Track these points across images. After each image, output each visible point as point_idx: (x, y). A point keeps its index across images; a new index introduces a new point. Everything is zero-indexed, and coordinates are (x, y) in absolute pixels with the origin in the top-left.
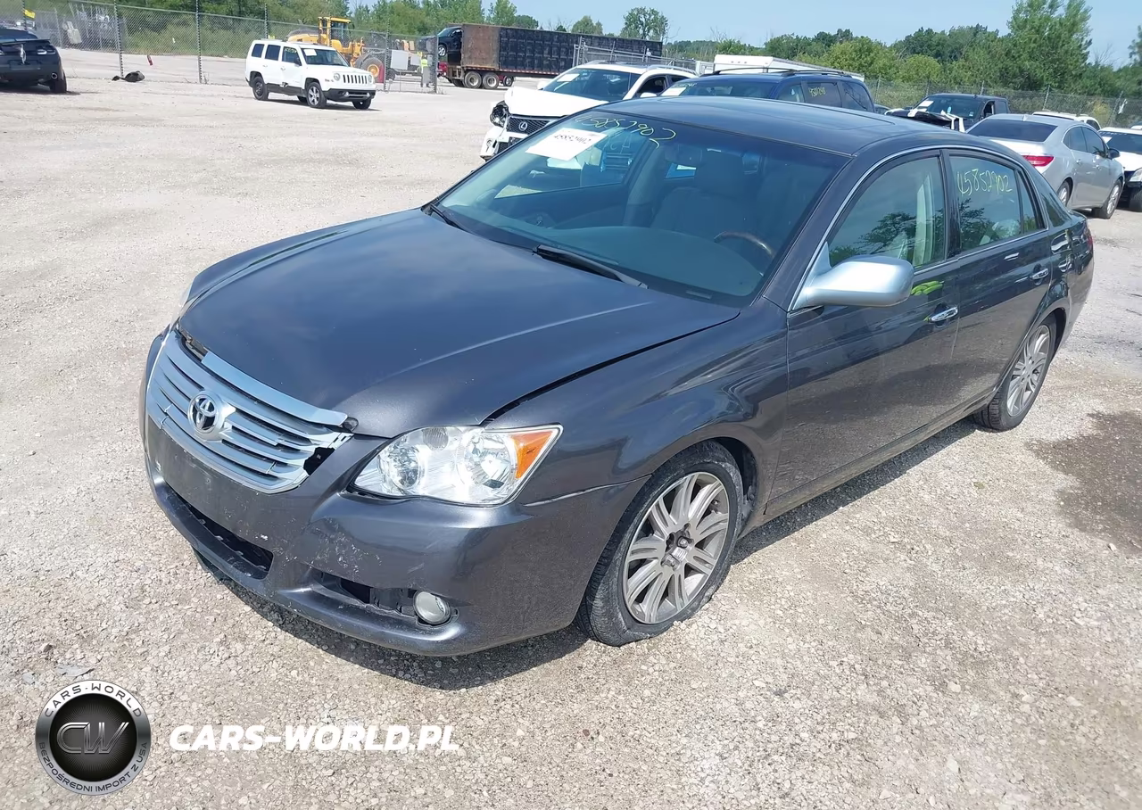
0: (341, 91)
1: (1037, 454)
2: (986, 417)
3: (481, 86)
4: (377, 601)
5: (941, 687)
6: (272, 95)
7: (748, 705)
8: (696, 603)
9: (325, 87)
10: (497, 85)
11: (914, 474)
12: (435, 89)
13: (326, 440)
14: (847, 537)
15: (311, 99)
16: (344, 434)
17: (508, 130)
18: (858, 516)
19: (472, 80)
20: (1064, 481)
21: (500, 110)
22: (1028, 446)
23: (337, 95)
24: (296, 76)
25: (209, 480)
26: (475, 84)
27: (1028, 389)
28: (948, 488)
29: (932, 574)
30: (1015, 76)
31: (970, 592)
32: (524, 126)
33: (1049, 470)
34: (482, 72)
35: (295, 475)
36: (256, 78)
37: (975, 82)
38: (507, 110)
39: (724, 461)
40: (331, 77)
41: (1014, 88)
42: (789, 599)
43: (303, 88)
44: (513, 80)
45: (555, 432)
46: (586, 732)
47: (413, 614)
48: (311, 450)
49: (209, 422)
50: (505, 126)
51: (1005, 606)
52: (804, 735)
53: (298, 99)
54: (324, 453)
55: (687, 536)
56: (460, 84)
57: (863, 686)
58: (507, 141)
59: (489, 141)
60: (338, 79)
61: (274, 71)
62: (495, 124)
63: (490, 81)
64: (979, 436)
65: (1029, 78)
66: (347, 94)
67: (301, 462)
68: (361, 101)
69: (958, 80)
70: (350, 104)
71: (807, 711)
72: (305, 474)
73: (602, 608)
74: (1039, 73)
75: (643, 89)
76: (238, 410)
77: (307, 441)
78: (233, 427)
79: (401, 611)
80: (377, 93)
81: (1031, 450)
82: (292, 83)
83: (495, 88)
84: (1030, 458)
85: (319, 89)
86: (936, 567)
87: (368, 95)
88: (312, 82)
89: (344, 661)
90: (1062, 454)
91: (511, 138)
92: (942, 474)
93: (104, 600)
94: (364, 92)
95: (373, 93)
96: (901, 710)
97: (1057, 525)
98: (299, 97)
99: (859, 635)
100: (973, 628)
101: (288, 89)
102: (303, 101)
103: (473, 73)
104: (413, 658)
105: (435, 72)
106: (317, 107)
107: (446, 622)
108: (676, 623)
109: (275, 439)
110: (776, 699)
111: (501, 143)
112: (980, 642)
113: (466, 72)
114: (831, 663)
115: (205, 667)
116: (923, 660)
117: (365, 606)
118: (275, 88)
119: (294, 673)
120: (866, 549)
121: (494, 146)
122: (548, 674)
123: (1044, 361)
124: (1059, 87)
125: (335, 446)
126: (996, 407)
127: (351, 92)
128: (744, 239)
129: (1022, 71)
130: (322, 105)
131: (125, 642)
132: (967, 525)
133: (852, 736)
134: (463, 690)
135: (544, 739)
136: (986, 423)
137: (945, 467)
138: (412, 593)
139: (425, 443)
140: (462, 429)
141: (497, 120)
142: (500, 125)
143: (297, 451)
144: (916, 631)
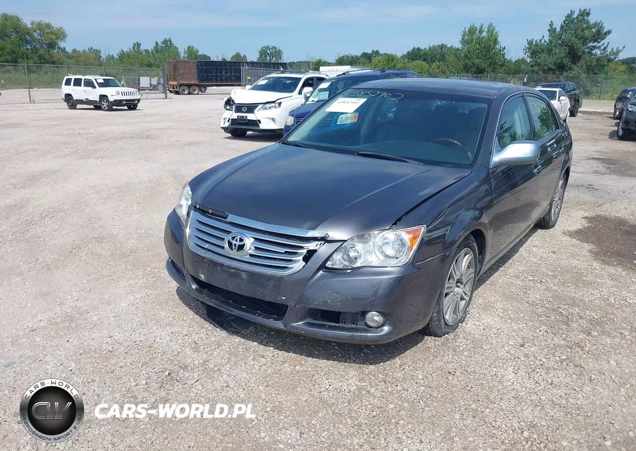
0: (121, 101)
1: (570, 236)
2: (542, 223)
3: (189, 93)
4: (344, 321)
5: (589, 334)
6: (79, 106)
7: (512, 352)
8: (464, 315)
9: (111, 99)
10: (198, 92)
11: (522, 250)
12: (166, 96)
13: (312, 246)
14: (510, 280)
15: (103, 107)
16: (320, 242)
17: (235, 112)
18: (509, 271)
19: (184, 91)
20: (587, 246)
21: (229, 102)
22: (564, 233)
23: (118, 103)
24: (94, 94)
25: (244, 275)
26: (186, 92)
27: (557, 208)
28: (541, 255)
29: (556, 291)
30: (471, 67)
31: (577, 295)
32: (245, 109)
33: (580, 243)
34: (189, 86)
35: (298, 264)
36: (68, 97)
37: (452, 71)
38: (233, 101)
39: (473, 242)
40: (114, 94)
41: (472, 74)
42: (501, 308)
43: (98, 100)
44: (206, 89)
45: (423, 229)
46: (449, 373)
47: (364, 324)
48: (305, 251)
49: (241, 247)
50: (234, 110)
51: (595, 299)
52: (544, 360)
53: (93, 107)
54: (311, 253)
55: (461, 281)
56: (177, 93)
57: (556, 338)
58: (236, 118)
59: (225, 119)
60: (118, 94)
61: (80, 93)
62: (227, 109)
63: (194, 90)
64: (540, 232)
65: (478, 68)
66: (125, 102)
67: (301, 258)
68: (132, 105)
69: (444, 71)
70: (126, 107)
71: (538, 351)
72: (304, 263)
73: (436, 317)
74: (483, 65)
75: (304, 85)
76: (256, 239)
77: (302, 248)
78: (255, 247)
79: (357, 324)
80: (141, 101)
81: (566, 235)
82: (91, 98)
83: (197, 94)
84: (569, 239)
85: (108, 101)
86: (556, 288)
87: (136, 102)
88: (103, 97)
89: (318, 360)
90: (581, 235)
91: (238, 116)
92: (534, 249)
93: (179, 350)
94: (134, 100)
95: (139, 100)
96: (578, 345)
97: (596, 265)
98: (94, 106)
99: (541, 319)
100: (588, 310)
101: (88, 102)
102: (98, 107)
103: (184, 86)
104: (367, 346)
105: (165, 87)
106: (107, 111)
107: (383, 325)
108: (460, 324)
109: (283, 250)
110: (522, 348)
111: (232, 119)
112: (594, 315)
113: (180, 86)
114: (536, 331)
115: (253, 371)
116: (575, 325)
117: (338, 325)
118: (81, 102)
119: (298, 367)
120: (521, 284)
121: (228, 121)
122: (415, 352)
123: (562, 193)
124: (493, 71)
125: (317, 248)
126: (548, 216)
127: (126, 101)
128: (448, 141)
129: (474, 65)
130: (110, 109)
131: (206, 366)
132: (559, 269)
133: (564, 357)
134: (382, 364)
135: (433, 378)
136: (543, 226)
137: (535, 246)
138: (364, 314)
139: (358, 242)
140: (376, 232)
141: (228, 107)
142: (230, 110)
143: (296, 253)
144: (564, 314)
